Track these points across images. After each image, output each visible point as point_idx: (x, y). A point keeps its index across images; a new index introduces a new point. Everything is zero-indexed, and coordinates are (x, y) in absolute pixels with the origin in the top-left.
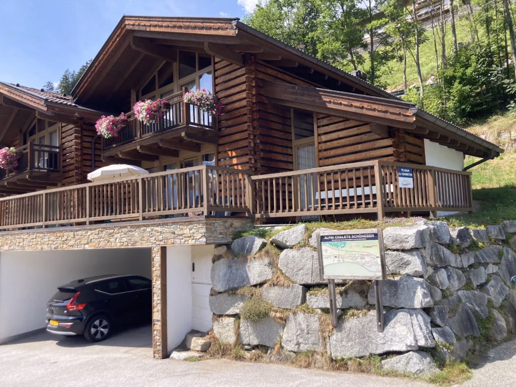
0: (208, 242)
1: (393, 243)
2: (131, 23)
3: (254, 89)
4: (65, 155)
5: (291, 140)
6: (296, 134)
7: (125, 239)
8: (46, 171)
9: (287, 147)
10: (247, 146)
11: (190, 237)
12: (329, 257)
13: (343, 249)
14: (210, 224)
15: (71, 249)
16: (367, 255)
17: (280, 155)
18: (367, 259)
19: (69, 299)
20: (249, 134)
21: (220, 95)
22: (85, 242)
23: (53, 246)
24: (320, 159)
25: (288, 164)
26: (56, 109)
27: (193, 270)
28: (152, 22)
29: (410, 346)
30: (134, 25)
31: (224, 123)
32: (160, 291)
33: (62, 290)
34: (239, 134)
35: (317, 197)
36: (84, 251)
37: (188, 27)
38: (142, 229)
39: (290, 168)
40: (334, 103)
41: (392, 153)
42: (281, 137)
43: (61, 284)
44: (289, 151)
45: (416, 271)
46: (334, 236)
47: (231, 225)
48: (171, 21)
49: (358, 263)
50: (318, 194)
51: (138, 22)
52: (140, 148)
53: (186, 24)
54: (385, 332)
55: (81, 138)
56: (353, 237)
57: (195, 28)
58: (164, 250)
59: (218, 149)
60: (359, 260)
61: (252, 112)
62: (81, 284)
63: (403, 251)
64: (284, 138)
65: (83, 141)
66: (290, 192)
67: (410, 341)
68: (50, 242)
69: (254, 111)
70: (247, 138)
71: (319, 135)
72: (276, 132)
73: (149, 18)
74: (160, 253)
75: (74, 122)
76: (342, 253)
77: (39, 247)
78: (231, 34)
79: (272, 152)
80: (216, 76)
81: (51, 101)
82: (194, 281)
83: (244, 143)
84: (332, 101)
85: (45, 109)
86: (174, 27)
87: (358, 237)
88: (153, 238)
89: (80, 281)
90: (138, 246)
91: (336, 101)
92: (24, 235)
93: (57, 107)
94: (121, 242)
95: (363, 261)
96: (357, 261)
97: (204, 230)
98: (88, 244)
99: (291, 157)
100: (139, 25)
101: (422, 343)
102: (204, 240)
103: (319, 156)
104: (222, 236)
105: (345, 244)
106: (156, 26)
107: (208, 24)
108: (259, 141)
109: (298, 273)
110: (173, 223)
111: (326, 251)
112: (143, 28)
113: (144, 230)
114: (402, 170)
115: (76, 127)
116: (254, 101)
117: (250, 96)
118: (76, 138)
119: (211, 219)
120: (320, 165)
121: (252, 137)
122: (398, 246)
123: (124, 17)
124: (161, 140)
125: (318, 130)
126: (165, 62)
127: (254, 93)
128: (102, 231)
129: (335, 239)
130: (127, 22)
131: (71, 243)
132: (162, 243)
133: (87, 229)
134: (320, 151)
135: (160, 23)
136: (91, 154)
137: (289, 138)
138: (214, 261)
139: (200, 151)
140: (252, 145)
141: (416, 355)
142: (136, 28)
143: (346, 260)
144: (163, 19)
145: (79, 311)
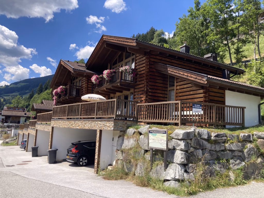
0: (114, 129)
1: (175, 136)
2: (105, 38)
3: (148, 66)
4: (83, 89)
5: (167, 88)
6: (170, 85)
7: (89, 126)
8: (75, 96)
9: (165, 91)
10: (144, 90)
11: (109, 127)
12: (151, 139)
13: (155, 136)
14: (116, 122)
15: (73, 128)
16: (163, 140)
17: (160, 94)
18: (163, 141)
19: (74, 147)
20: (145, 85)
21: (137, 68)
22: (77, 125)
23: (68, 126)
24: (177, 97)
25: (165, 98)
26: (77, 72)
27: (113, 141)
28: (111, 38)
29: (172, 178)
30: (106, 39)
31: (138, 79)
32: (98, 147)
33: (73, 144)
34: (142, 85)
35: (174, 114)
36: (77, 129)
37: (121, 41)
38: (95, 122)
39: (166, 100)
40: (178, 73)
41: (202, 96)
42: (162, 86)
43: (73, 142)
44: (166, 92)
45: (181, 149)
46: (153, 131)
47: (126, 123)
48: (117, 38)
49: (159, 143)
50: (174, 113)
51: (107, 38)
52: (106, 89)
53: (121, 39)
54: (166, 172)
55: (88, 83)
56: (159, 132)
57: (124, 41)
58: (101, 131)
59: (134, 90)
60: (160, 141)
61: (147, 76)
62: (79, 142)
63: (179, 140)
64: (163, 86)
65: (88, 85)
66: (166, 111)
67: (173, 176)
68: (67, 125)
69: (148, 75)
70: (144, 87)
71: (177, 86)
72: (159, 84)
73: (111, 37)
74: (99, 132)
75: (85, 77)
76: (155, 138)
77: (64, 126)
78: (134, 45)
79: (156, 93)
80: (136, 59)
81: (76, 69)
82: (113, 145)
83: (143, 89)
84: (177, 72)
85: (73, 72)
86: (118, 40)
87: (160, 132)
88: (98, 126)
89: (79, 141)
90: (93, 129)
91: (179, 73)
92: (60, 121)
93: (77, 71)
94: (88, 127)
95: (161, 142)
96: (159, 142)
97: (113, 125)
98: (78, 126)
99: (167, 95)
100: (107, 39)
101: (177, 177)
102: (113, 128)
103: (176, 95)
104: (121, 127)
105: (156, 134)
106: (112, 40)
107: (128, 40)
108: (148, 88)
109: (144, 145)
110: (104, 121)
111: (150, 137)
112: (108, 40)
113: (95, 123)
114: (195, 105)
115: (86, 79)
116: (148, 71)
117: (146, 69)
118: (86, 83)
119: (116, 120)
120: (176, 99)
121: (146, 86)
122: (176, 137)
123: (103, 35)
124: (112, 86)
125: (176, 84)
126: (120, 52)
127: (148, 67)
128: (83, 122)
129: (153, 132)
130: (104, 37)
131: (74, 125)
132: (100, 128)
133: (79, 121)
134: (177, 93)
135: (113, 39)
136: (91, 90)
137: (166, 87)
138: (118, 138)
139: (130, 91)
140: (146, 90)
141: (174, 182)
142: (106, 40)
143: (156, 141)
144: (115, 37)
145: (76, 153)
